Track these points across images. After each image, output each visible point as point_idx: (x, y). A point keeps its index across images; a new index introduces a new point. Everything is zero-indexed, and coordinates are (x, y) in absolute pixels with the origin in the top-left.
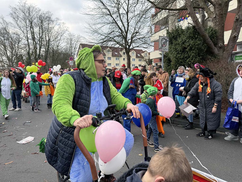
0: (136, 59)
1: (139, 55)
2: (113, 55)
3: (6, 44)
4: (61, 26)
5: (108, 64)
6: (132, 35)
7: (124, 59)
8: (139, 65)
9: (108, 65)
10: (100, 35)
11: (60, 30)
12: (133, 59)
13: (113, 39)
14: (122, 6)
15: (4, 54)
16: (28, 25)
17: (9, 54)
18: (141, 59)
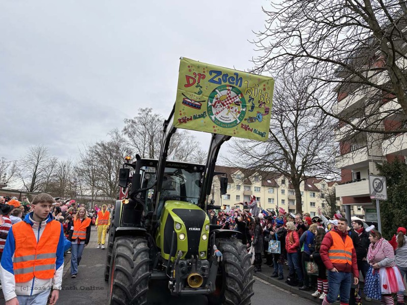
0: (305, 192)
1: (310, 186)
3: (112, 164)
4: (190, 141)
6: (303, 159)
7: (283, 192)
8: (311, 203)
10: (250, 157)
11: (187, 146)
13: (272, 164)
14: (287, 117)
15: (107, 178)
16: (147, 140)
17: (112, 179)
18: (314, 194)
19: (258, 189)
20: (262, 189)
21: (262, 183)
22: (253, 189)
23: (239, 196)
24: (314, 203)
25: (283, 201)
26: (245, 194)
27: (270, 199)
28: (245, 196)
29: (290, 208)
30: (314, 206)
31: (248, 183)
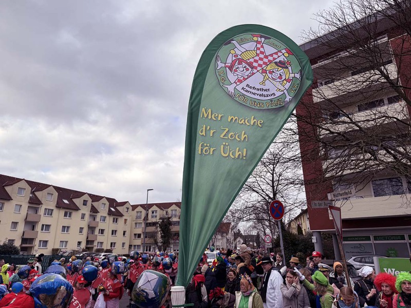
0: (108, 218)
1: (113, 209)
2: (59, 206)
5: (43, 225)
7: (83, 216)
8: (113, 231)
9: (42, 230)
12: (101, 216)
18: (117, 219)
19: (49, 212)
20: (56, 212)
21: (57, 203)
22: (41, 211)
23: (16, 223)
24: (116, 231)
25: (81, 229)
26: (28, 220)
27: (64, 227)
28: (27, 222)
29: (89, 239)
30: (115, 234)
31: (35, 202)
